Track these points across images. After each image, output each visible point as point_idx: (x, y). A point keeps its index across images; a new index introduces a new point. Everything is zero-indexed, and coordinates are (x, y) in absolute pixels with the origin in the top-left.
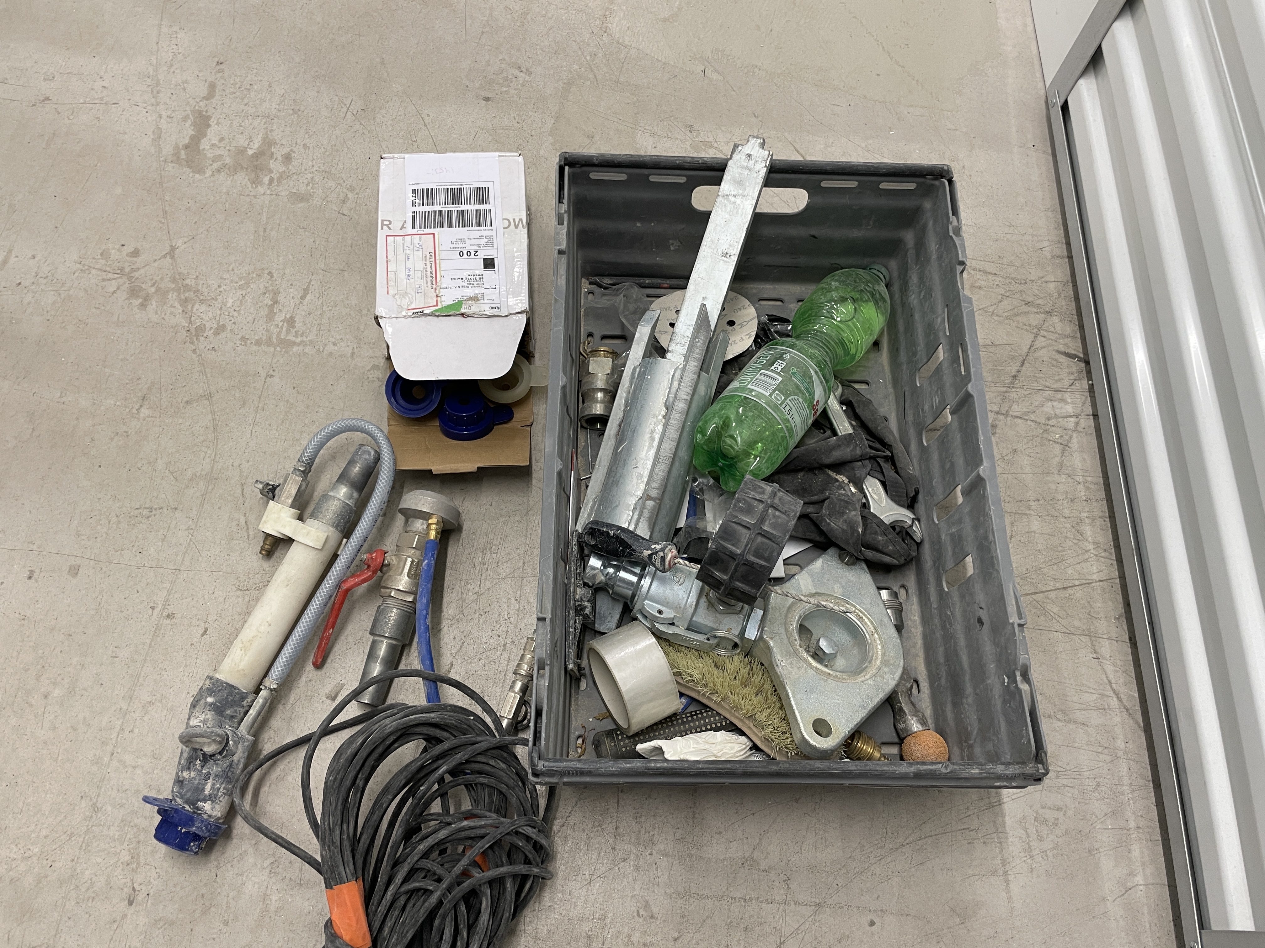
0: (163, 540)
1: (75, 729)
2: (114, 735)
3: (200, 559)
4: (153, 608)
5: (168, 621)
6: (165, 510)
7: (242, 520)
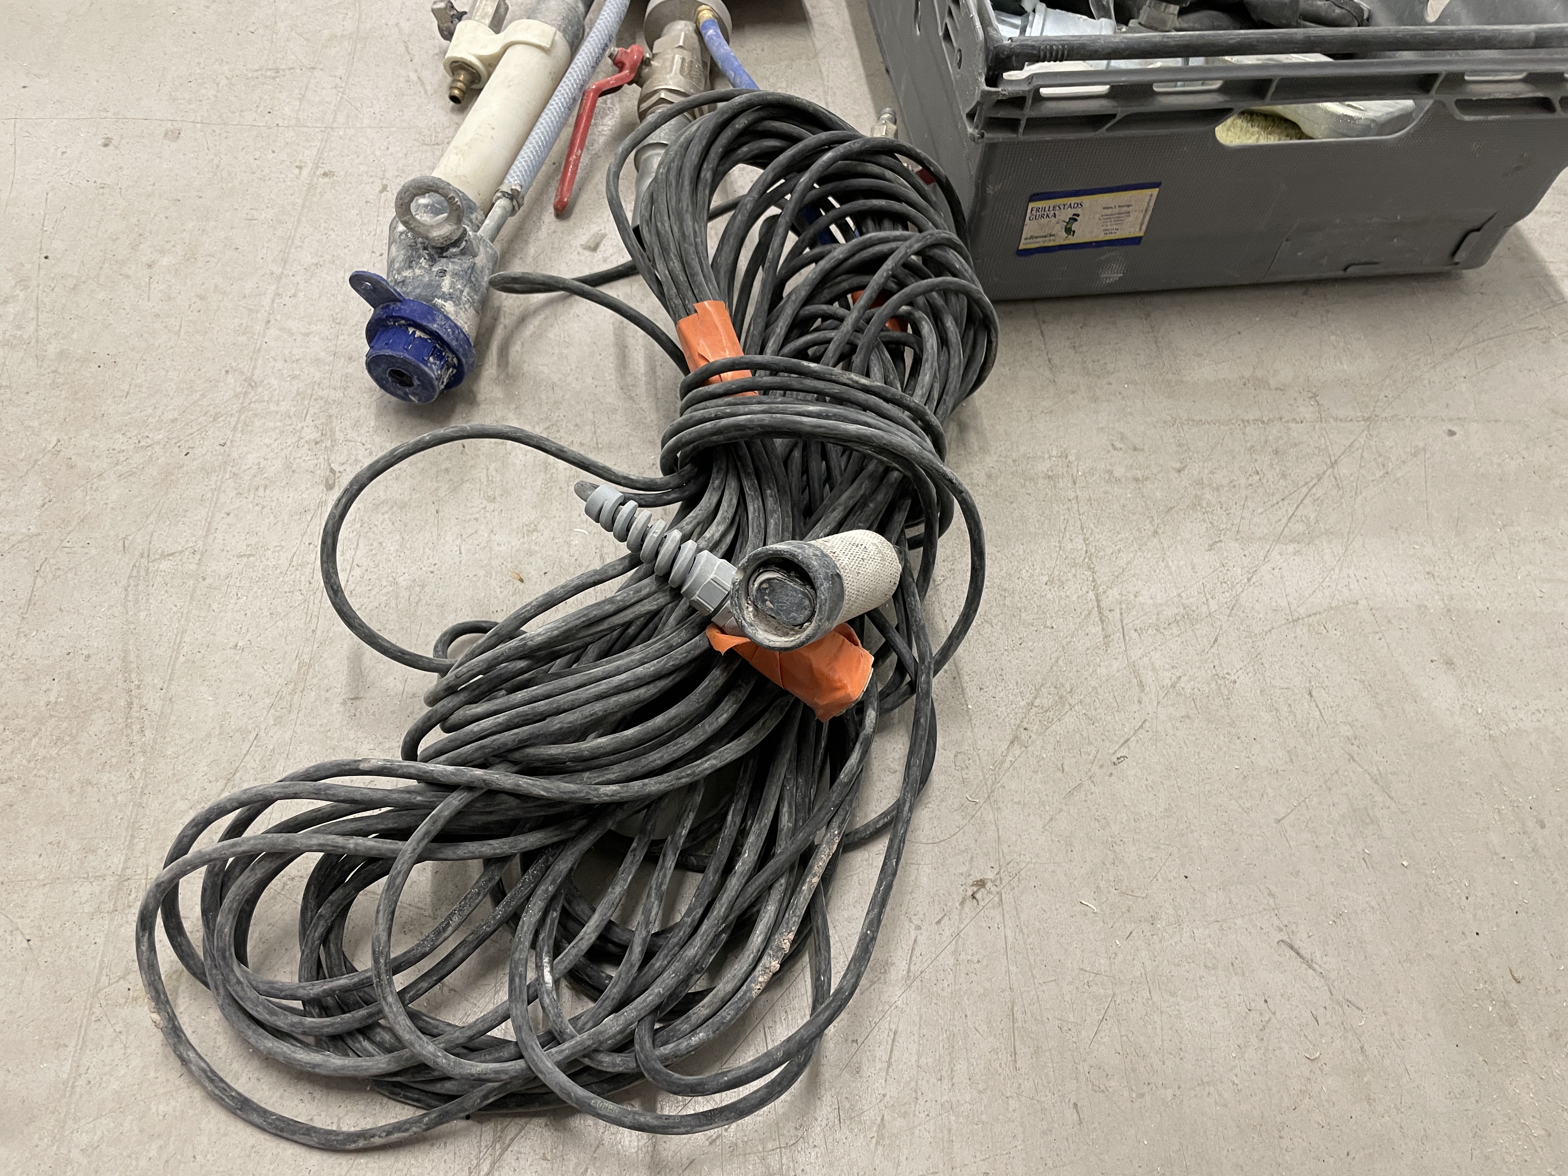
0: (301, 100)
1: (202, 298)
2: (266, 301)
3: (360, 116)
4: (300, 168)
5: (326, 180)
6: (298, 71)
7: (414, 77)
